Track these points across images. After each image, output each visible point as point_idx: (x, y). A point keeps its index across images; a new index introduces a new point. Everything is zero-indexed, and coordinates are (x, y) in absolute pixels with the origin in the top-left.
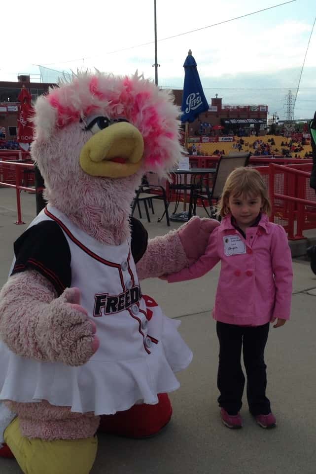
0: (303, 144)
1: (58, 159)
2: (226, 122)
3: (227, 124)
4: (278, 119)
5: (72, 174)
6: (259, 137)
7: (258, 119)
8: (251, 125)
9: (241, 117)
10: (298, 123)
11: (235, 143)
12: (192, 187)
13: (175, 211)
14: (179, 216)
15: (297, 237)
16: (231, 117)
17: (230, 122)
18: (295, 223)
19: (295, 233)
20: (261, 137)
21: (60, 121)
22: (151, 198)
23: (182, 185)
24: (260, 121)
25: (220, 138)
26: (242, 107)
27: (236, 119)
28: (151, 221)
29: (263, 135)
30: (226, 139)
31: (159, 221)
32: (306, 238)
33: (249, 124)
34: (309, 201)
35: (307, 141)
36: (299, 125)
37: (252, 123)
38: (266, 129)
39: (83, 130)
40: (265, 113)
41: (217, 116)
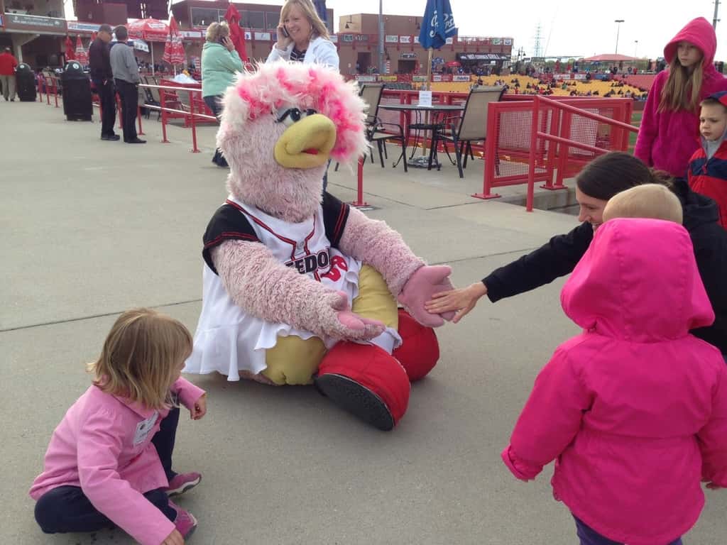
0: (554, 86)
1: (252, 151)
2: (463, 57)
3: (464, 60)
4: (524, 55)
5: (266, 166)
6: (500, 77)
7: (500, 55)
8: (492, 62)
9: (481, 51)
10: (547, 60)
11: (473, 83)
12: (434, 128)
13: (412, 156)
14: (417, 161)
15: (555, 187)
16: (468, 51)
17: (468, 58)
18: (555, 171)
19: (554, 181)
20: (503, 77)
21: (252, 115)
22: (384, 139)
23: (423, 125)
24: (503, 58)
25: (454, 76)
26: (483, 40)
27: (475, 54)
28: (385, 165)
29: (506, 74)
30: (462, 78)
31: (394, 167)
32: (566, 188)
33: (489, 61)
34: (573, 142)
35: (558, 83)
36: (550, 63)
37: (493, 60)
38: (509, 67)
39: (275, 122)
40: (510, 48)
41: (452, 50)
